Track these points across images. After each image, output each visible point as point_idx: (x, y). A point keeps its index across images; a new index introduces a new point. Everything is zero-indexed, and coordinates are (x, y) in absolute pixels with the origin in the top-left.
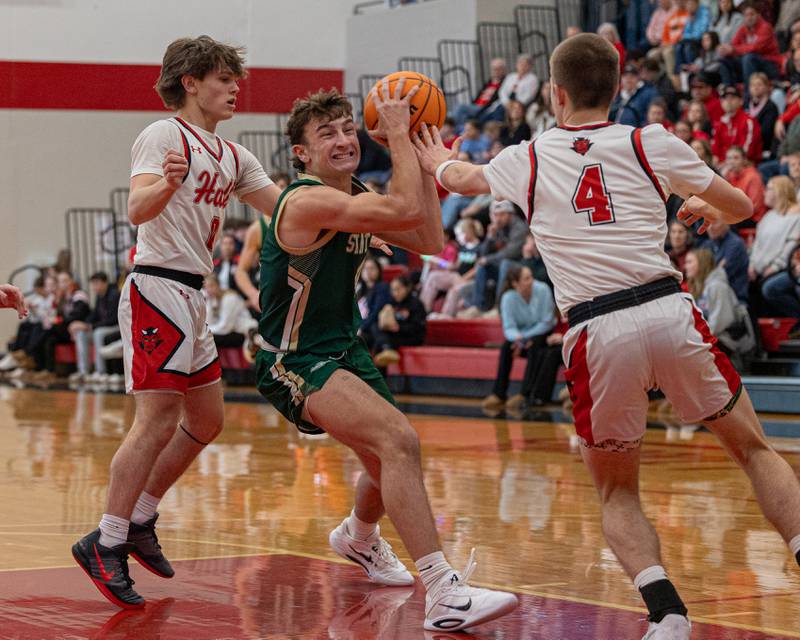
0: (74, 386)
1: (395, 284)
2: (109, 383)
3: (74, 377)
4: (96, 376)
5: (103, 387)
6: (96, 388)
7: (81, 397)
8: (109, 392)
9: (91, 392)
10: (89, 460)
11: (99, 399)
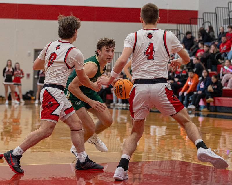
1: (213, 77)
2: (123, 106)
3: (112, 104)
4: (119, 104)
5: (121, 107)
6: (119, 108)
7: (114, 110)
8: (123, 109)
9: (117, 109)
10: (116, 129)
11: (119, 111)
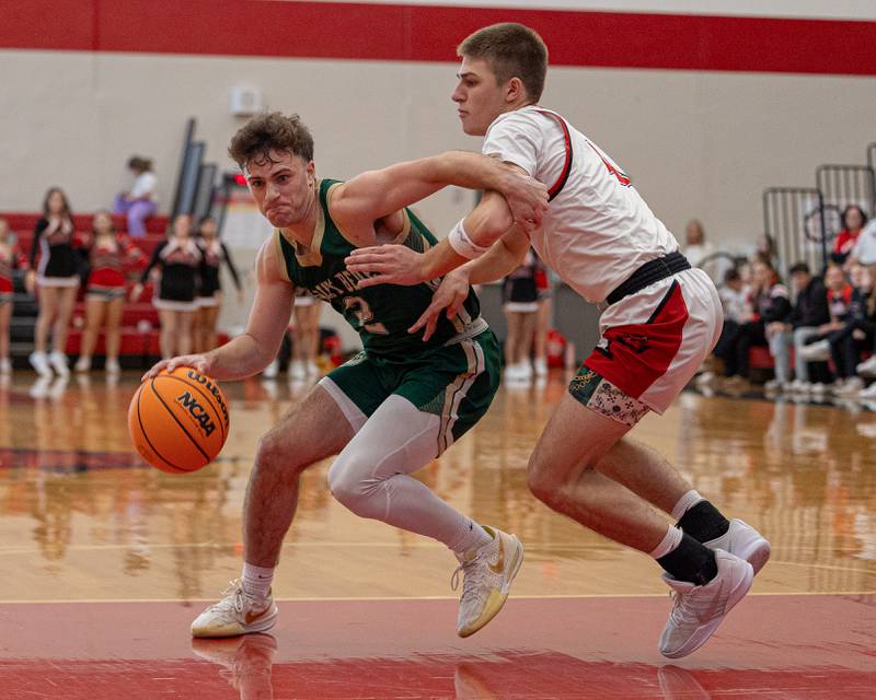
0: (770, 395)
2: (811, 393)
3: (770, 385)
4: (797, 384)
5: (806, 397)
7: (779, 408)
8: (813, 403)
9: (791, 402)
11: (800, 410)
